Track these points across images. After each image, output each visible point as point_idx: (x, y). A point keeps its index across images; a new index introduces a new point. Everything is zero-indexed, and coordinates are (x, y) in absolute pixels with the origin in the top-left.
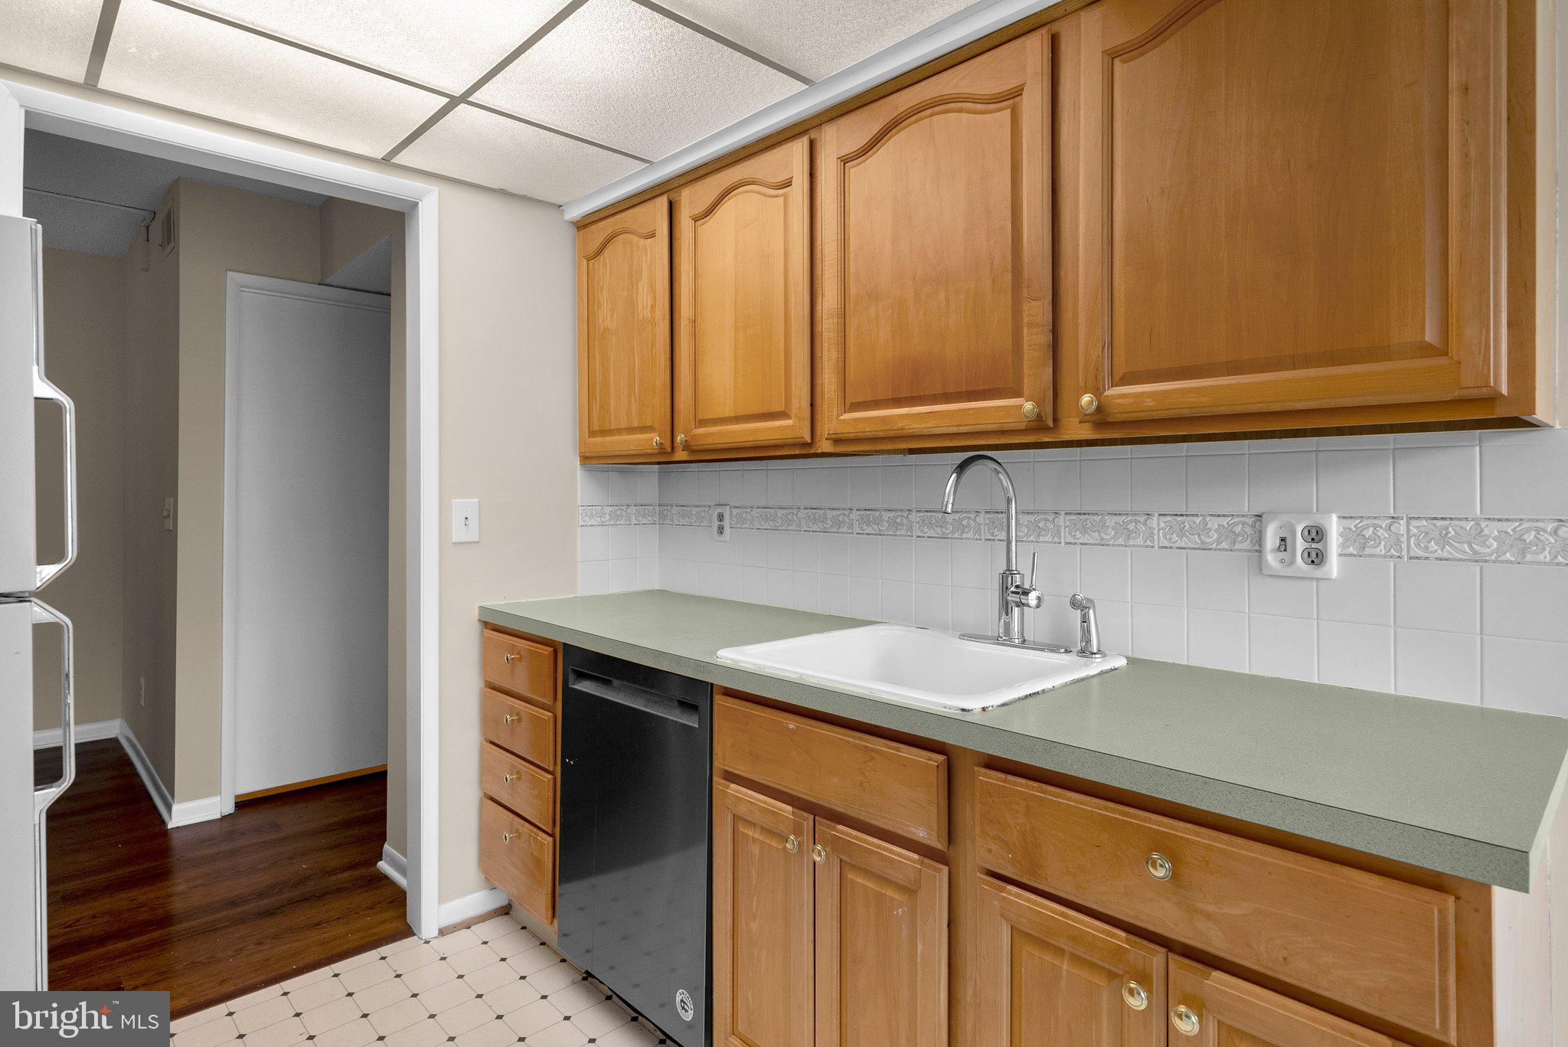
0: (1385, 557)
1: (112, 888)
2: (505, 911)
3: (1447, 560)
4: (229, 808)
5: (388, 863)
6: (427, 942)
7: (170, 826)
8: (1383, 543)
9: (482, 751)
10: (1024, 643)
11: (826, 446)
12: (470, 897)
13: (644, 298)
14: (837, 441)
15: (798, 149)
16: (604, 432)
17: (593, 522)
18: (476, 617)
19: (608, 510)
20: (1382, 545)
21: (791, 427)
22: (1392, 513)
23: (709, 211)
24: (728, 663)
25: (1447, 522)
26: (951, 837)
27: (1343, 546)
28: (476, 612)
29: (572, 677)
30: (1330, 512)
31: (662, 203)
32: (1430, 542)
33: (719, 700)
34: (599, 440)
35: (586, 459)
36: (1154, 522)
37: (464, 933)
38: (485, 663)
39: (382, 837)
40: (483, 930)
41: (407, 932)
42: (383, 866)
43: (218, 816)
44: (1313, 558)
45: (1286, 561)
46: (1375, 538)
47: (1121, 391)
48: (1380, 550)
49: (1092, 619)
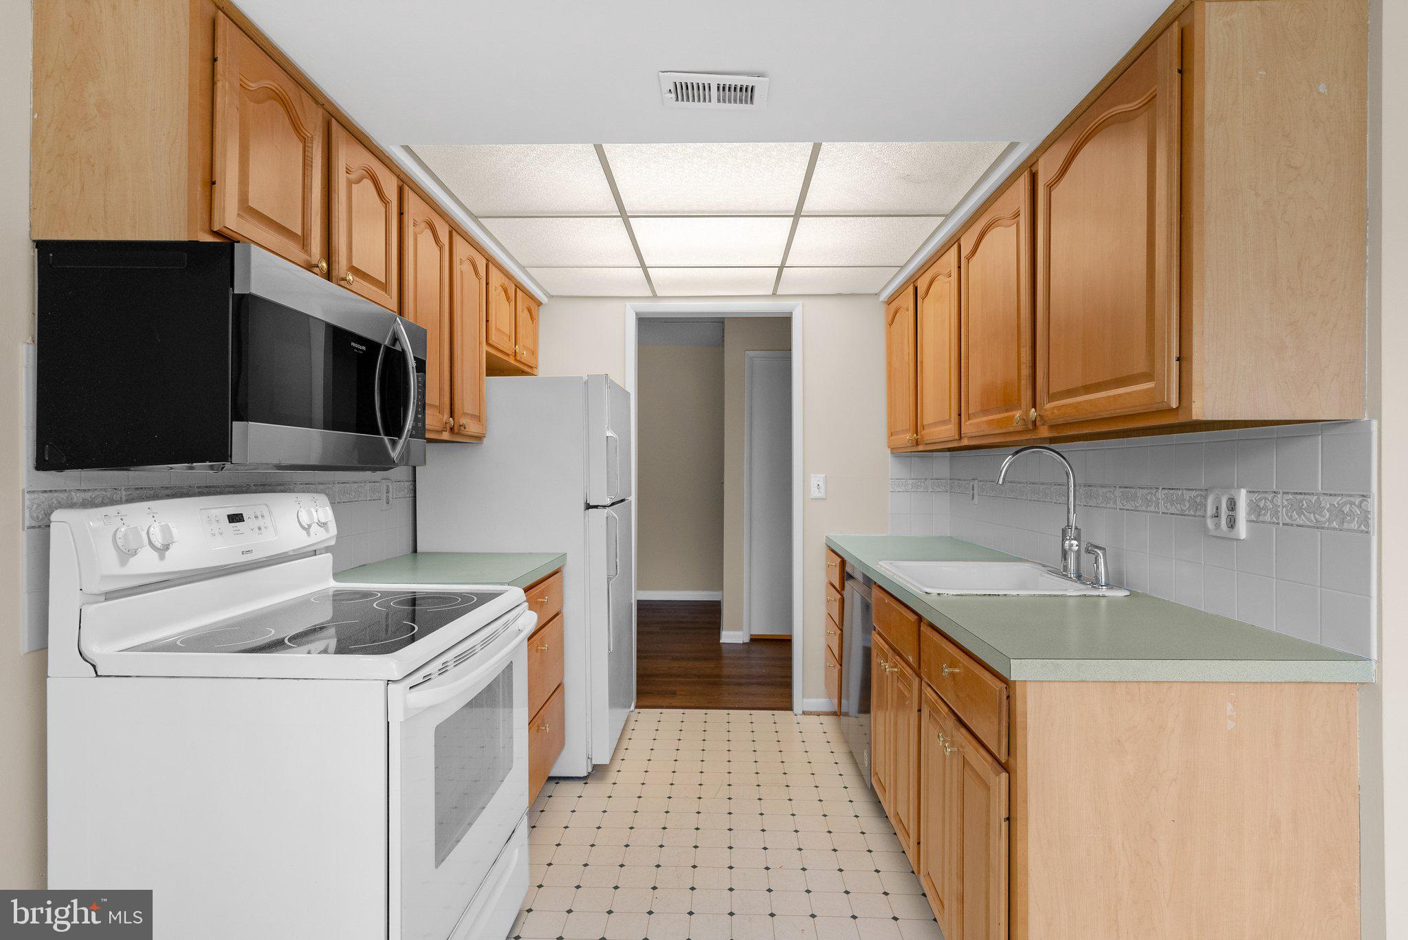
0: (1270, 523)
1: (696, 659)
2: (837, 715)
3: (1302, 526)
4: (747, 640)
6: (796, 715)
7: (721, 642)
8: (1269, 512)
9: (826, 619)
10: (1077, 579)
12: (820, 700)
13: (906, 350)
14: (968, 438)
15: (953, 253)
16: (896, 433)
17: (898, 489)
18: (825, 542)
19: (910, 482)
20: (1269, 514)
21: (952, 429)
22: (1274, 488)
23: (928, 293)
25: (1302, 496)
27: (1249, 514)
28: (825, 539)
30: (1239, 487)
31: (911, 290)
32: (1293, 512)
34: (894, 437)
35: (893, 449)
36: (1159, 494)
37: (815, 718)
38: (827, 569)
40: (824, 719)
41: (790, 708)
43: (742, 642)
44: (1232, 523)
45: (1218, 525)
46: (1265, 508)
47: (1049, 406)
48: (1268, 518)
49: (1101, 561)
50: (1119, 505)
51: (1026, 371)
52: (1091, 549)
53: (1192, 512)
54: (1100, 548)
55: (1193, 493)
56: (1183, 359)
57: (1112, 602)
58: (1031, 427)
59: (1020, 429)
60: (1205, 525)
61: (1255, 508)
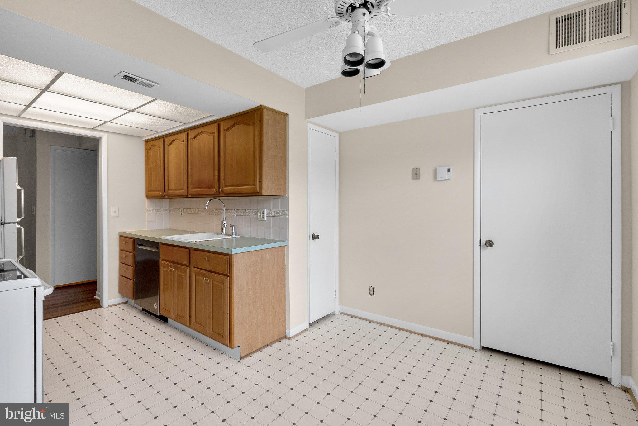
0: (271, 217)
2: (126, 303)
3: (276, 217)
5: (97, 296)
6: (105, 308)
9: (120, 265)
10: (226, 234)
11: (190, 196)
12: (116, 299)
13: (158, 162)
14: (192, 195)
15: (185, 135)
16: (151, 191)
17: (150, 212)
18: (118, 234)
19: (155, 209)
21: (184, 192)
22: (272, 209)
23: (171, 144)
24: (163, 238)
25: (276, 211)
26: (190, 264)
27: (267, 215)
28: (118, 233)
29: (137, 245)
30: (265, 209)
31: (162, 140)
32: (275, 214)
33: (161, 245)
34: (150, 193)
35: (148, 197)
36: (247, 211)
37: (115, 307)
38: (120, 245)
39: (96, 290)
40: (120, 306)
41: (100, 307)
42: (96, 297)
44: (264, 217)
45: (261, 218)
46: (270, 213)
47: (225, 188)
48: (270, 215)
49: (234, 229)
50: (236, 214)
51: (216, 178)
52: (231, 226)
53: (254, 215)
54: (233, 226)
55: (255, 211)
56: (261, 182)
57: (236, 239)
58: (218, 193)
59: (214, 194)
60: (258, 218)
61: (268, 213)
